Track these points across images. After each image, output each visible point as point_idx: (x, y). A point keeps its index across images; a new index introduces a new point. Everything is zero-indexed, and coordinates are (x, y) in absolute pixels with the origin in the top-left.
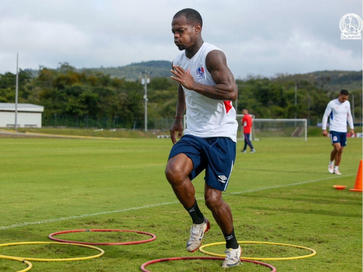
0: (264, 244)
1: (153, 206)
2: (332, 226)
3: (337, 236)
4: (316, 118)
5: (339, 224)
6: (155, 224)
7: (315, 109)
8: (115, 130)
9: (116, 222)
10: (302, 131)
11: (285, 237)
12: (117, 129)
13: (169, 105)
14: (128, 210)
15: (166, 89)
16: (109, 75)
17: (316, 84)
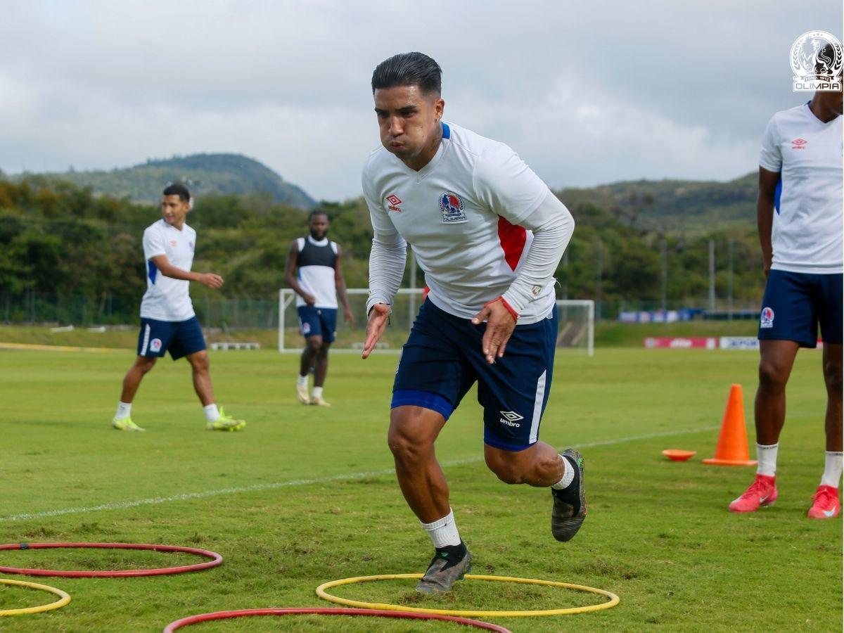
0: (483, 580)
1: (198, 496)
2: (662, 541)
3: (672, 563)
4: (616, 300)
5: (678, 535)
6: (202, 534)
7: (615, 277)
8: (102, 329)
9: (102, 532)
10: (581, 333)
11: (537, 566)
12: (108, 326)
13: (242, 267)
14: (135, 504)
15: (235, 227)
16: (89, 189)
17: (618, 212)
